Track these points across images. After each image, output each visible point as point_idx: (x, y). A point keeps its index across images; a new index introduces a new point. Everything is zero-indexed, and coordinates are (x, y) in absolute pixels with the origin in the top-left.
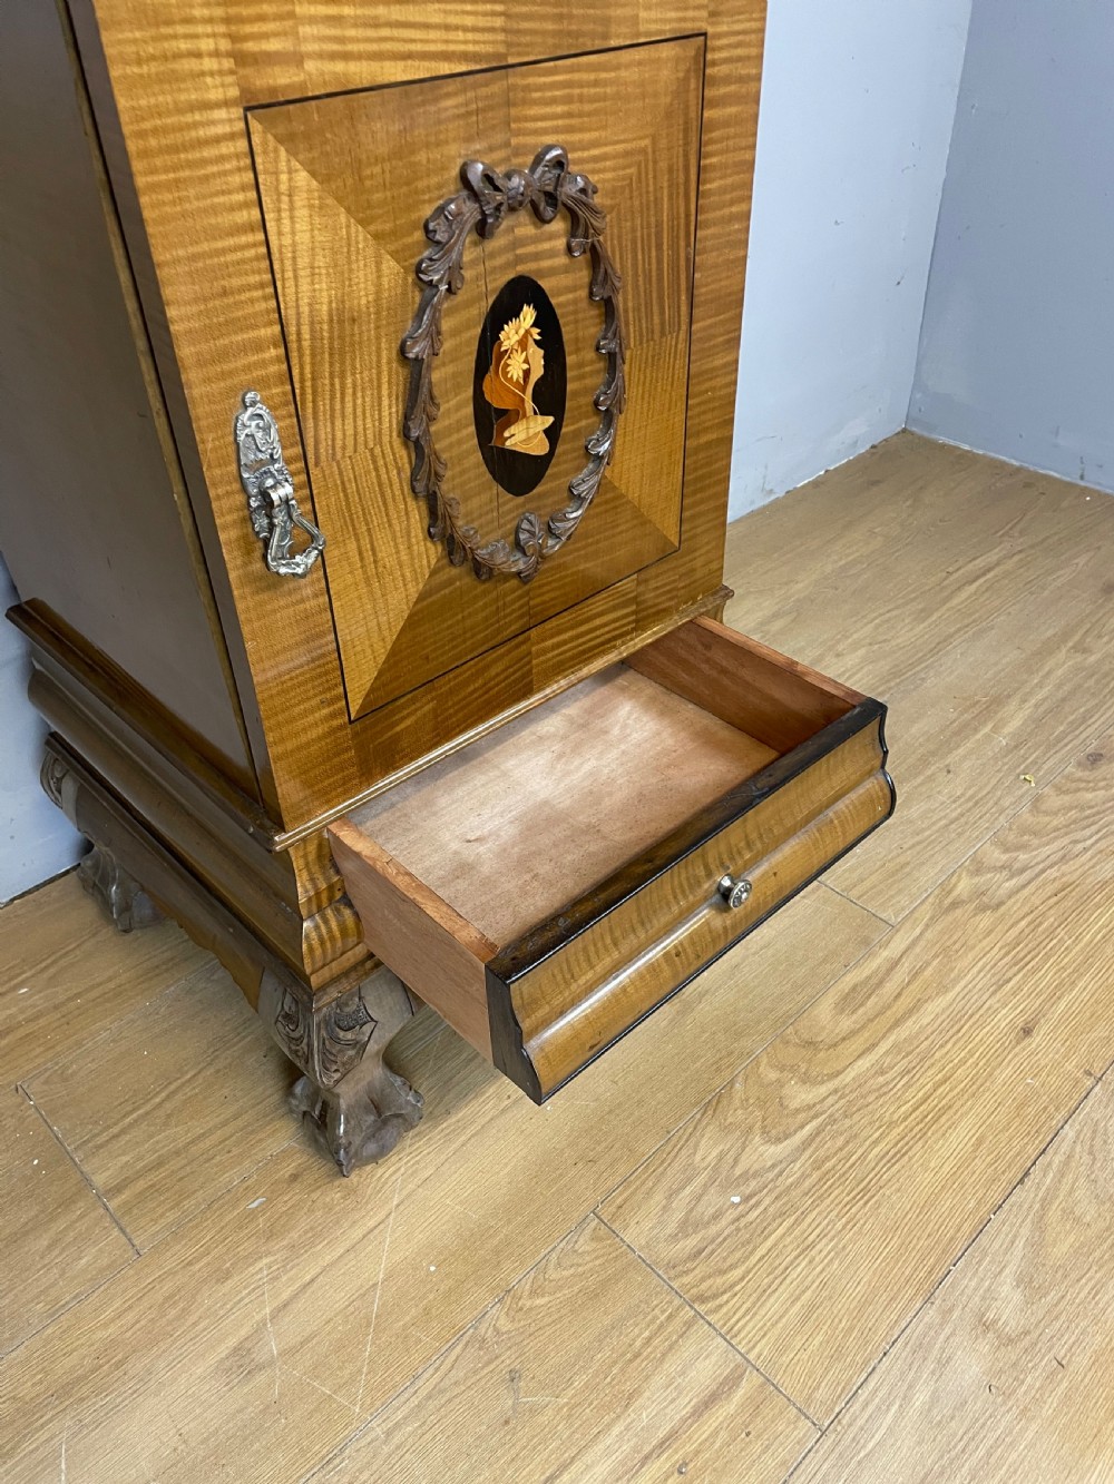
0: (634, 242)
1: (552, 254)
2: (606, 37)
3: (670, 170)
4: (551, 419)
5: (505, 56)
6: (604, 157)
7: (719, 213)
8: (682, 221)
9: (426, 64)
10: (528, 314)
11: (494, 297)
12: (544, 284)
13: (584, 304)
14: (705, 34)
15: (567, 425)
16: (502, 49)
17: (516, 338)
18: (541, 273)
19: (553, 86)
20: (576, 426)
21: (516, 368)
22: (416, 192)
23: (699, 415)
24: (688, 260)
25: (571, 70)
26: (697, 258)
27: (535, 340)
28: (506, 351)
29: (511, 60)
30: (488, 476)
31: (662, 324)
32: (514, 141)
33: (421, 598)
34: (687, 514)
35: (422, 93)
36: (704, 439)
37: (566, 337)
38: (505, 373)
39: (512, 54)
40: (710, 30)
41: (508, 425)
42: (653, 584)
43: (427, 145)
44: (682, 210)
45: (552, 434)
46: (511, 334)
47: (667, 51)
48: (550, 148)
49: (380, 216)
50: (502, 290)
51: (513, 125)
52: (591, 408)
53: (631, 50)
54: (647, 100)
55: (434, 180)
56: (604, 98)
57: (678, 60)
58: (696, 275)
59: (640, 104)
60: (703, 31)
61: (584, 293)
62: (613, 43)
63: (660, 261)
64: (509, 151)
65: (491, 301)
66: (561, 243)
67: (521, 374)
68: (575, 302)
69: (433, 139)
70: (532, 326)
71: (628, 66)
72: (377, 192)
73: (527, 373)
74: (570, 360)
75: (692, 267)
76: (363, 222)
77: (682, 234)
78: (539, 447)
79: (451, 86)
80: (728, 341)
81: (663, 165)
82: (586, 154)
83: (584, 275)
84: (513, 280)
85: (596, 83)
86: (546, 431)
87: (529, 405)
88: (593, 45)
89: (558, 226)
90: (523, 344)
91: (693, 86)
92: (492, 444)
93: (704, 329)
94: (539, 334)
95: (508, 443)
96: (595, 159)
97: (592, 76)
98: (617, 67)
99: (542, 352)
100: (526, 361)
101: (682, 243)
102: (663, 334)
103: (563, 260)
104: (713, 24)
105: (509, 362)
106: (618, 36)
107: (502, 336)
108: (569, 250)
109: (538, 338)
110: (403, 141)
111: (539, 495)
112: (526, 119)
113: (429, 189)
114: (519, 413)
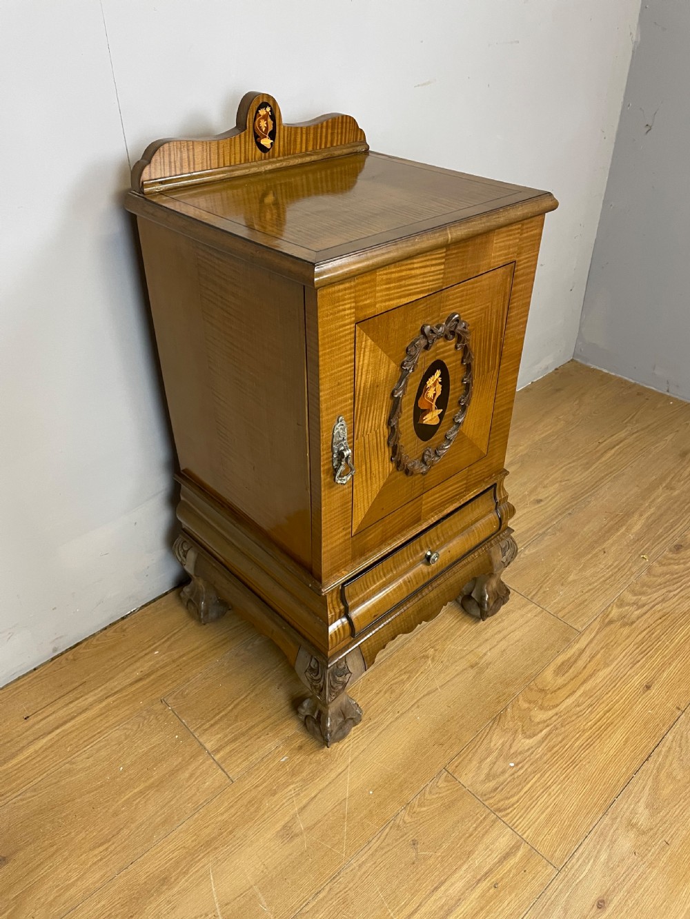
0: (481, 340)
1: (450, 350)
2: (478, 272)
3: (497, 311)
4: (441, 410)
5: (442, 287)
6: (473, 312)
7: (515, 323)
8: (500, 329)
10: (438, 373)
11: (427, 369)
12: (445, 361)
13: (459, 366)
14: (515, 262)
15: (446, 412)
16: (441, 285)
17: (433, 382)
18: (444, 358)
20: (450, 412)
21: (431, 394)
22: (405, 338)
23: (499, 400)
24: (501, 342)
25: (464, 286)
26: (504, 341)
28: (428, 388)
30: (415, 435)
31: (488, 368)
32: (441, 314)
33: (384, 485)
34: (491, 441)
35: (412, 305)
36: (501, 409)
37: (451, 379)
38: (427, 396)
41: (425, 415)
42: (474, 471)
44: (500, 325)
45: (441, 416)
46: (430, 382)
48: (453, 314)
50: (430, 366)
51: (441, 309)
52: (457, 404)
53: (487, 274)
54: (490, 290)
55: (412, 333)
56: (475, 292)
57: (504, 273)
58: (503, 348)
59: (488, 291)
61: (459, 362)
62: (480, 273)
63: (490, 345)
64: (439, 318)
65: (425, 371)
66: (453, 346)
67: (432, 396)
68: (456, 365)
70: (439, 377)
71: (485, 279)
72: (393, 341)
73: (435, 395)
74: (451, 387)
75: (502, 345)
77: (499, 334)
78: (435, 422)
80: (514, 370)
81: (494, 310)
82: (466, 313)
83: (460, 356)
84: (434, 362)
85: (472, 288)
86: (439, 415)
87: (434, 406)
88: (473, 275)
89: (453, 340)
90: (434, 384)
91: (509, 279)
92: (419, 423)
93: (504, 367)
95: (424, 422)
96: (470, 314)
97: (472, 286)
98: (481, 281)
99: (441, 386)
100: (435, 390)
101: (499, 337)
102: (488, 372)
103: (453, 351)
105: (429, 392)
107: (427, 383)
108: (456, 347)
109: (440, 381)
110: (404, 323)
111: (433, 440)
112: (446, 306)
113: (410, 337)
114: (430, 410)
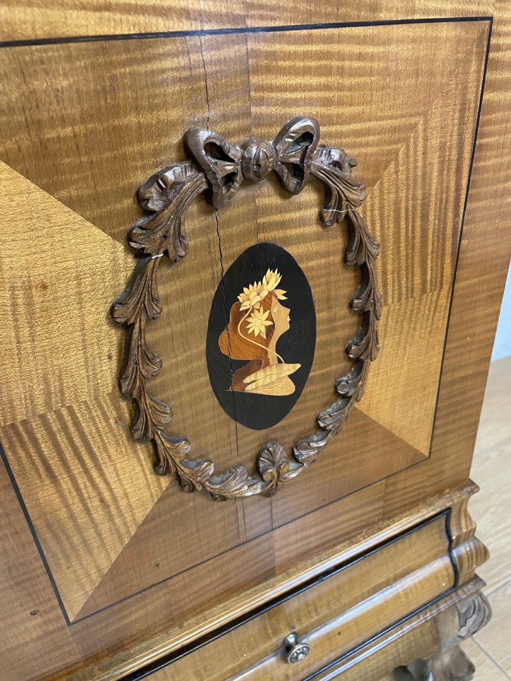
0: (397, 212)
1: (301, 223)
3: (442, 147)
4: (298, 366)
5: (243, 18)
6: (368, 132)
7: (491, 188)
8: (452, 194)
9: (132, 18)
10: (272, 279)
11: (231, 263)
12: (292, 250)
13: (339, 267)
14: (491, 19)
15: (314, 371)
16: (239, 11)
17: (259, 299)
18: (288, 240)
19: (306, 56)
20: (324, 371)
21: (257, 324)
22: (124, 157)
23: (456, 356)
24: (455, 228)
26: (464, 228)
27: (280, 301)
28: (246, 311)
29: (250, 23)
30: (225, 416)
31: (424, 283)
32: (254, 110)
33: (147, 520)
34: (437, 432)
35: (128, 51)
36: (459, 374)
37: (315, 297)
38: (245, 330)
39: (253, 17)
40: (496, 15)
41: (249, 373)
42: (400, 486)
43: (137, 109)
44: (453, 184)
45: (298, 379)
46: (250, 297)
47: (447, 31)
48: (297, 120)
49: (76, 182)
50: (241, 256)
51: (252, 94)
52: (342, 355)
53: (405, 26)
54: (420, 79)
55: (147, 146)
56: (371, 73)
57: (458, 41)
58: (463, 242)
59: (412, 81)
60: (490, 15)
61: (338, 258)
62: (383, 16)
63: (424, 231)
64: (248, 121)
65: (226, 267)
66: (313, 212)
67: (263, 330)
68: (328, 266)
69: (145, 103)
70: (276, 288)
71: (400, 41)
72: (68, 156)
73: (270, 330)
74: (320, 316)
75: (459, 235)
77: (451, 206)
79: (169, 46)
80: (491, 297)
81: (434, 142)
82: (345, 128)
83: (337, 242)
84: (252, 247)
85: (360, 57)
86: (290, 376)
87: (272, 354)
88: (358, 17)
89: (308, 196)
90: (266, 304)
91: (473, 67)
92: (230, 390)
93: (467, 287)
94: (284, 295)
95: (247, 389)
96: (358, 134)
97: (357, 49)
98: (387, 42)
99: (288, 310)
100: (270, 318)
101: (450, 214)
102: (424, 291)
103: (315, 228)
104: (500, 9)
105: (249, 320)
106: (389, 10)
107: (241, 298)
108: (321, 218)
109: (284, 298)
110: (102, 103)
111: (284, 428)
112: (271, 89)
113: (142, 155)
114: (260, 363)
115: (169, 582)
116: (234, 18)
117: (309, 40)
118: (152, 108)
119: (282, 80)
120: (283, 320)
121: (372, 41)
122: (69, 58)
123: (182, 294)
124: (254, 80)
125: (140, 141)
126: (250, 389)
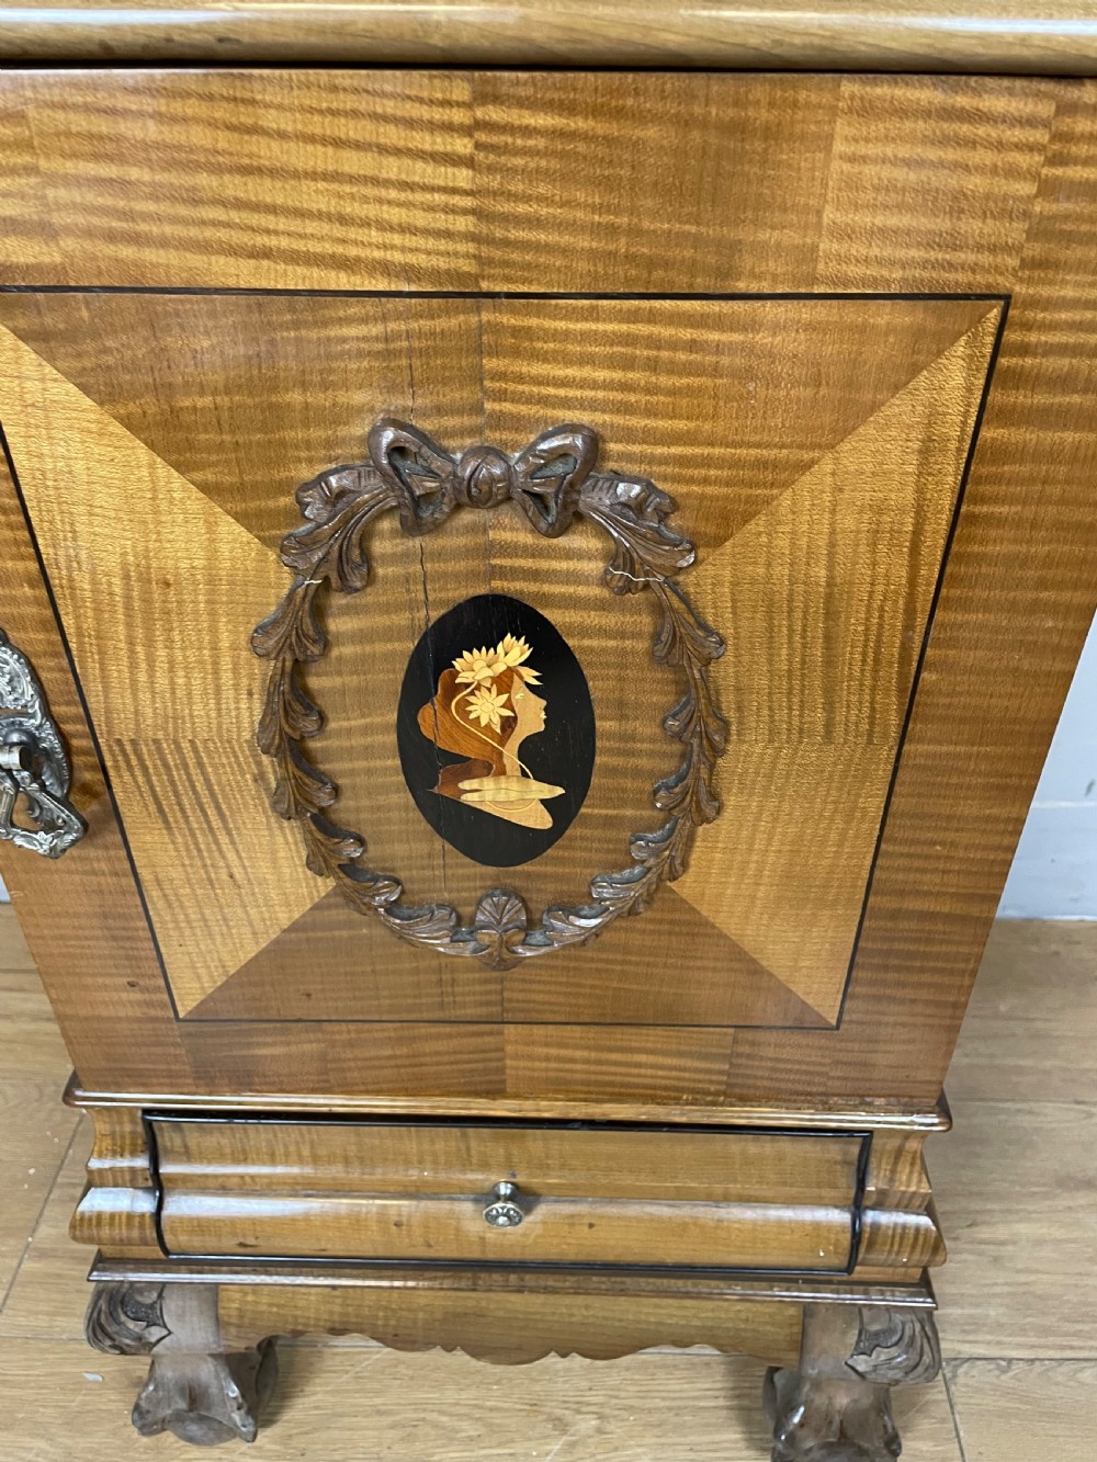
1: (571, 578)
2: (726, 273)
5: (475, 278)
9: (300, 270)
10: (514, 651)
11: (442, 612)
13: (643, 660)
14: (1007, 299)
15: (589, 806)
16: (467, 266)
17: (489, 673)
18: (548, 600)
19: (584, 337)
20: (611, 812)
22: (283, 444)
24: (905, 647)
25: (634, 317)
26: (929, 652)
27: (528, 685)
28: (468, 685)
29: (485, 286)
30: (425, 826)
31: (829, 725)
32: (488, 406)
33: (294, 928)
34: (857, 989)
35: (293, 310)
37: (595, 695)
39: (491, 278)
40: (1020, 290)
41: (470, 776)
43: (304, 386)
45: (559, 810)
46: (474, 666)
47: (883, 316)
49: (214, 464)
50: (460, 605)
51: (487, 383)
53: (790, 304)
54: (823, 391)
55: (317, 433)
56: (716, 371)
57: (918, 333)
58: (925, 675)
60: (1003, 291)
61: (641, 645)
62: (741, 286)
64: (480, 420)
65: (435, 615)
66: (595, 567)
67: (496, 721)
68: (621, 652)
69: (316, 378)
70: (521, 664)
71: (776, 328)
72: (206, 431)
73: (509, 724)
74: (603, 725)
75: (916, 662)
76: (181, 467)
79: (355, 308)
83: (641, 620)
85: (692, 346)
88: (691, 286)
91: (955, 381)
92: (436, 790)
94: (536, 677)
96: (686, 462)
97: (687, 334)
98: (753, 325)
99: (544, 703)
100: (508, 705)
102: (828, 739)
104: (1030, 281)
105: (471, 699)
106: (754, 276)
108: (607, 581)
109: (535, 682)
110: (255, 372)
111: (529, 875)
112: (520, 379)
113: (308, 445)
114: (490, 767)
115: (327, 1026)
116: (459, 276)
117: (593, 315)
118: (325, 386)
119: (539, 369)
120: (533, 716)
121: (719, 323)
122: (213, 314)
123: (361, 637)
124: (490, 363)
125: (307, 426)
126: (468, 798)
